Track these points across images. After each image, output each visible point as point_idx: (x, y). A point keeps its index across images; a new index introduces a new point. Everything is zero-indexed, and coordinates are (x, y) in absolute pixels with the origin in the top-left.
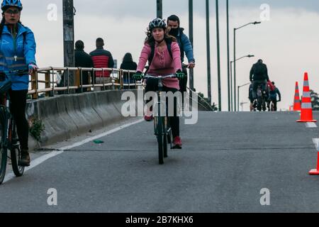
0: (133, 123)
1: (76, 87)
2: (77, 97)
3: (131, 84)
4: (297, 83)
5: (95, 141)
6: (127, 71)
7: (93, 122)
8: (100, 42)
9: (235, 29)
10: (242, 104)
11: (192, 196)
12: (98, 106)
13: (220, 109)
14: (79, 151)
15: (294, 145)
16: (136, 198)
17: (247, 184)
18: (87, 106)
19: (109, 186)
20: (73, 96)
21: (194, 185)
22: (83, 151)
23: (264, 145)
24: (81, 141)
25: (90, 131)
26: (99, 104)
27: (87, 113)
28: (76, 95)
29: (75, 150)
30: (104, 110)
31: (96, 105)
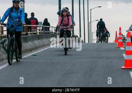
0: (49, 48)
1: (25, 33)
2: (26, 37)
3: (48, 32)
4: (116, 31)
5: (33, 55)
6: (46, 26)
7: (32, 47)
8: (33, 14)
9: (91, 9)
10: (94, 40)
11: (73, 78)
12: (34, 41)
13: (85, 42)
14: (26, 59)
15: (115, 57)
16: (50, 78)
17: (96, 73)
18: (30, 41)
19: (39, 73)
20: (24, 37)
21: (74, 73)
22: (28, 59)
23: (103, 57)
24: (27, 55)
25: (31, 51)
26: (35, 40)
27: (30, 43)
28: (25, 36)
29: (25, 59)
30: (37, 42)
31: (33, 40)
